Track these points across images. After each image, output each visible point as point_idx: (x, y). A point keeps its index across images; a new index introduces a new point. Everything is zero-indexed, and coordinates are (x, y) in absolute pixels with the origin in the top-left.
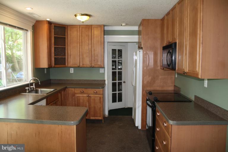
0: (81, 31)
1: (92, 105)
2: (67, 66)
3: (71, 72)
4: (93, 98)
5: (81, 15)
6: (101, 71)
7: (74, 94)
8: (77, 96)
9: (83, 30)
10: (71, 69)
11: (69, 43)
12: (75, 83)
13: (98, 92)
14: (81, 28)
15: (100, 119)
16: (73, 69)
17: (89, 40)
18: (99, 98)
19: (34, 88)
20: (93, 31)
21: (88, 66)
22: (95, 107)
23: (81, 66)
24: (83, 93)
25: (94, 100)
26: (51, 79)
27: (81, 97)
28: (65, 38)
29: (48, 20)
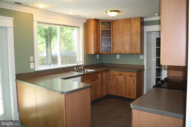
0: (122, 24)
1: (128, 86)
2: (112, 53)
3: (117, 58)
4: (128, 80)
5: (111, 12)
6: (141, 57)
7: (114, 76)
8: (117, 78)
9: (124, 23)
10: (117, 55)
11: (113, 35)
12: (120, 67)
13: (132, 75)
14: (122, 22)
15: (133, 98)
16: (119, 55)
17: (128, 31)
18: (133, 80)
19: (82, 69)
20: (131, 23)
21: (128, 53)
22: (129, 88)
23: (122, 53)
24: (120, 75)
25: (129, 81)
26: (103, 63)
27: (119, 78)
28: (110, 31)
29: (93, 18)
